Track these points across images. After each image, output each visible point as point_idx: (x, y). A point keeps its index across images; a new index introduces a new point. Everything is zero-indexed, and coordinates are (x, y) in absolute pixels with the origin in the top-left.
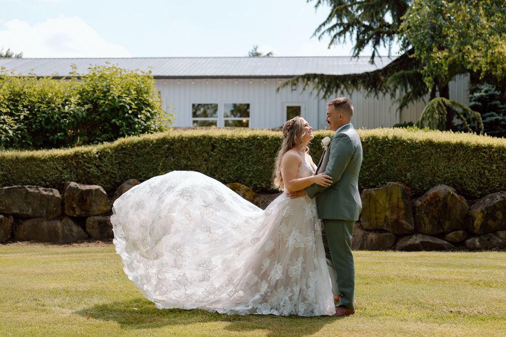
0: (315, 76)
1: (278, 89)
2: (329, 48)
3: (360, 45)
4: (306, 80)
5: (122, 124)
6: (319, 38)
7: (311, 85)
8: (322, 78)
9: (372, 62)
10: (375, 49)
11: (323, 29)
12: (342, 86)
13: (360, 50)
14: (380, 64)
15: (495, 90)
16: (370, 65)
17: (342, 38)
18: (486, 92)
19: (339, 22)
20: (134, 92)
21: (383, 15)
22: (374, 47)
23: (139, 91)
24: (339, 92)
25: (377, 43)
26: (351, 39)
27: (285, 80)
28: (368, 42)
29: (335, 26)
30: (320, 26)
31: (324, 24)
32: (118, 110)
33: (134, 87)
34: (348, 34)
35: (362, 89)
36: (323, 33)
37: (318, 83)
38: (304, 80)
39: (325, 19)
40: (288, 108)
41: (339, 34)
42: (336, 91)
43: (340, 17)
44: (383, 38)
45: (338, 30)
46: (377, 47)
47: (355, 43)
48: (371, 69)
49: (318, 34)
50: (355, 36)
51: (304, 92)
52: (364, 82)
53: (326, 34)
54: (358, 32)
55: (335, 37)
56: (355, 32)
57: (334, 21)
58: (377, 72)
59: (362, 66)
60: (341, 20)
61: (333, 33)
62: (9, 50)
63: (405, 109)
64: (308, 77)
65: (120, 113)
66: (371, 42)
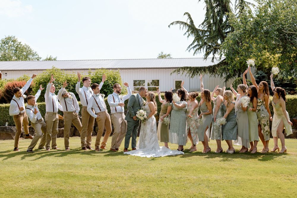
0: (187, 68)
1: (171, 74)
2: (194, 55)
3: (207, 54)
4: (183, 70)
5: (108, 91)
6: (189, 51)
7: (186, 72)
8: (191, 69)
9: (213, 61)
10: (214, 55)
11: (191, 47)
12: (200, 72)
13: (207, 56)
14: (216, 62)
15: (265, 74)
16: (212, 63)
17: (199, 51)
18: (261, 74)
19: (198, 44)
20: (112, 79)
21: (217, 41)
22: (213, 54)
23: (114, 78)
24: (198, 74)
25: (215, 53)
26: (203, 51)
27: (174, 70)
28: (211, 52)
29: (196, 46)
30: (190, 46)
31: (191, 45)
32: (107, 86)
33: (112, 77)
34: (202, 49)
35: (208, 74)
36: (191, 49)
37: (189, 71)
38: (182, 70)
39: (192, 43)
40: (176, 82)
41: (198, 49)
42: (197, 74)
43: (198, 42)
44: (217, 51)
45: (197, 47)
46: (215, 54)
47: (205, 53)
48: (212, 64)
49: (189, 49)
50: (205, 50)
51: (183, 75)
52: (209, 70)
53: (192, 49)
54: (206, 48)
55: (196, 50)
56: (205, 48)
57: (196, 43)
58: (215, 66)
59: (208, 63)
60: (199, 43)
61: (195, 49)
62: (51, 56)
63: (227, 82)
64: (185, 68)
65: (107, 87)
66: (212, 53)
